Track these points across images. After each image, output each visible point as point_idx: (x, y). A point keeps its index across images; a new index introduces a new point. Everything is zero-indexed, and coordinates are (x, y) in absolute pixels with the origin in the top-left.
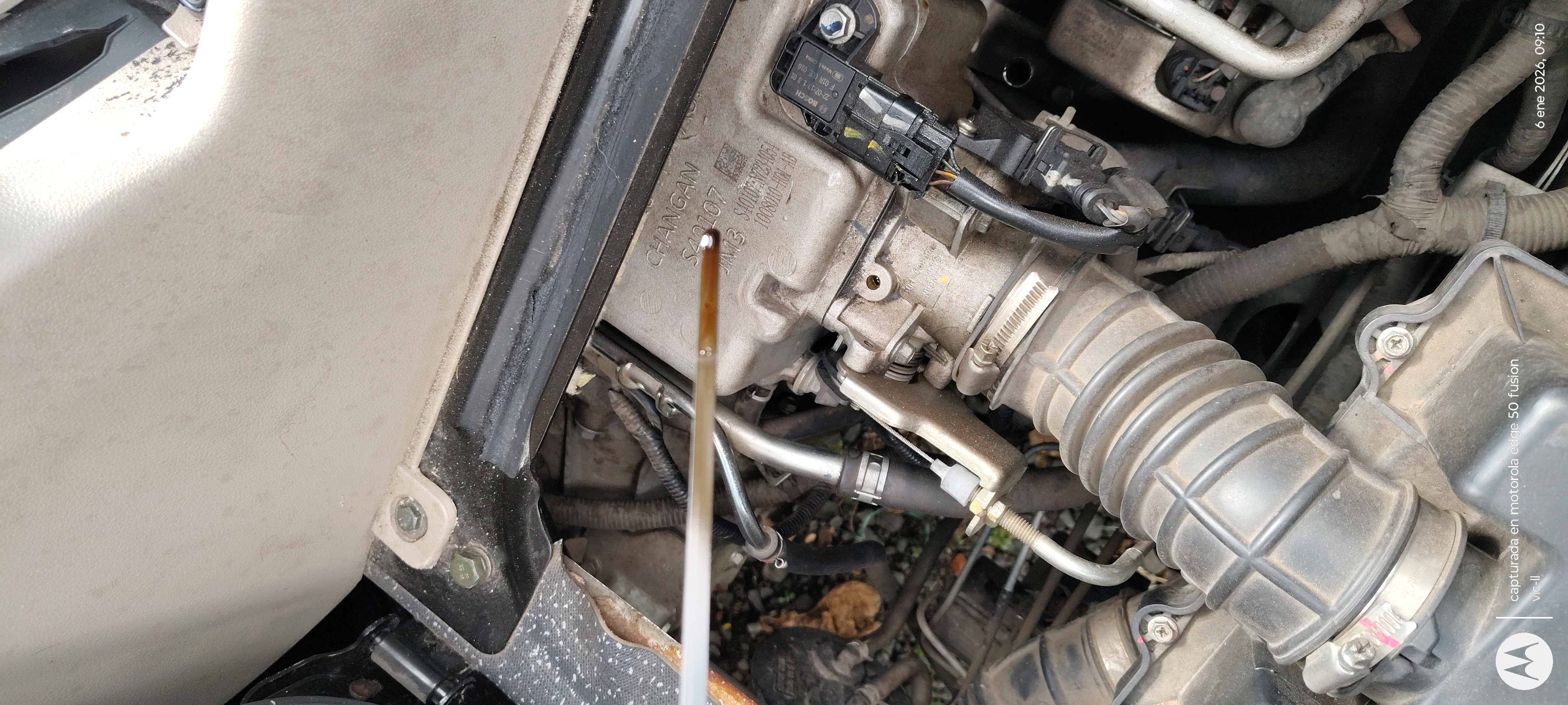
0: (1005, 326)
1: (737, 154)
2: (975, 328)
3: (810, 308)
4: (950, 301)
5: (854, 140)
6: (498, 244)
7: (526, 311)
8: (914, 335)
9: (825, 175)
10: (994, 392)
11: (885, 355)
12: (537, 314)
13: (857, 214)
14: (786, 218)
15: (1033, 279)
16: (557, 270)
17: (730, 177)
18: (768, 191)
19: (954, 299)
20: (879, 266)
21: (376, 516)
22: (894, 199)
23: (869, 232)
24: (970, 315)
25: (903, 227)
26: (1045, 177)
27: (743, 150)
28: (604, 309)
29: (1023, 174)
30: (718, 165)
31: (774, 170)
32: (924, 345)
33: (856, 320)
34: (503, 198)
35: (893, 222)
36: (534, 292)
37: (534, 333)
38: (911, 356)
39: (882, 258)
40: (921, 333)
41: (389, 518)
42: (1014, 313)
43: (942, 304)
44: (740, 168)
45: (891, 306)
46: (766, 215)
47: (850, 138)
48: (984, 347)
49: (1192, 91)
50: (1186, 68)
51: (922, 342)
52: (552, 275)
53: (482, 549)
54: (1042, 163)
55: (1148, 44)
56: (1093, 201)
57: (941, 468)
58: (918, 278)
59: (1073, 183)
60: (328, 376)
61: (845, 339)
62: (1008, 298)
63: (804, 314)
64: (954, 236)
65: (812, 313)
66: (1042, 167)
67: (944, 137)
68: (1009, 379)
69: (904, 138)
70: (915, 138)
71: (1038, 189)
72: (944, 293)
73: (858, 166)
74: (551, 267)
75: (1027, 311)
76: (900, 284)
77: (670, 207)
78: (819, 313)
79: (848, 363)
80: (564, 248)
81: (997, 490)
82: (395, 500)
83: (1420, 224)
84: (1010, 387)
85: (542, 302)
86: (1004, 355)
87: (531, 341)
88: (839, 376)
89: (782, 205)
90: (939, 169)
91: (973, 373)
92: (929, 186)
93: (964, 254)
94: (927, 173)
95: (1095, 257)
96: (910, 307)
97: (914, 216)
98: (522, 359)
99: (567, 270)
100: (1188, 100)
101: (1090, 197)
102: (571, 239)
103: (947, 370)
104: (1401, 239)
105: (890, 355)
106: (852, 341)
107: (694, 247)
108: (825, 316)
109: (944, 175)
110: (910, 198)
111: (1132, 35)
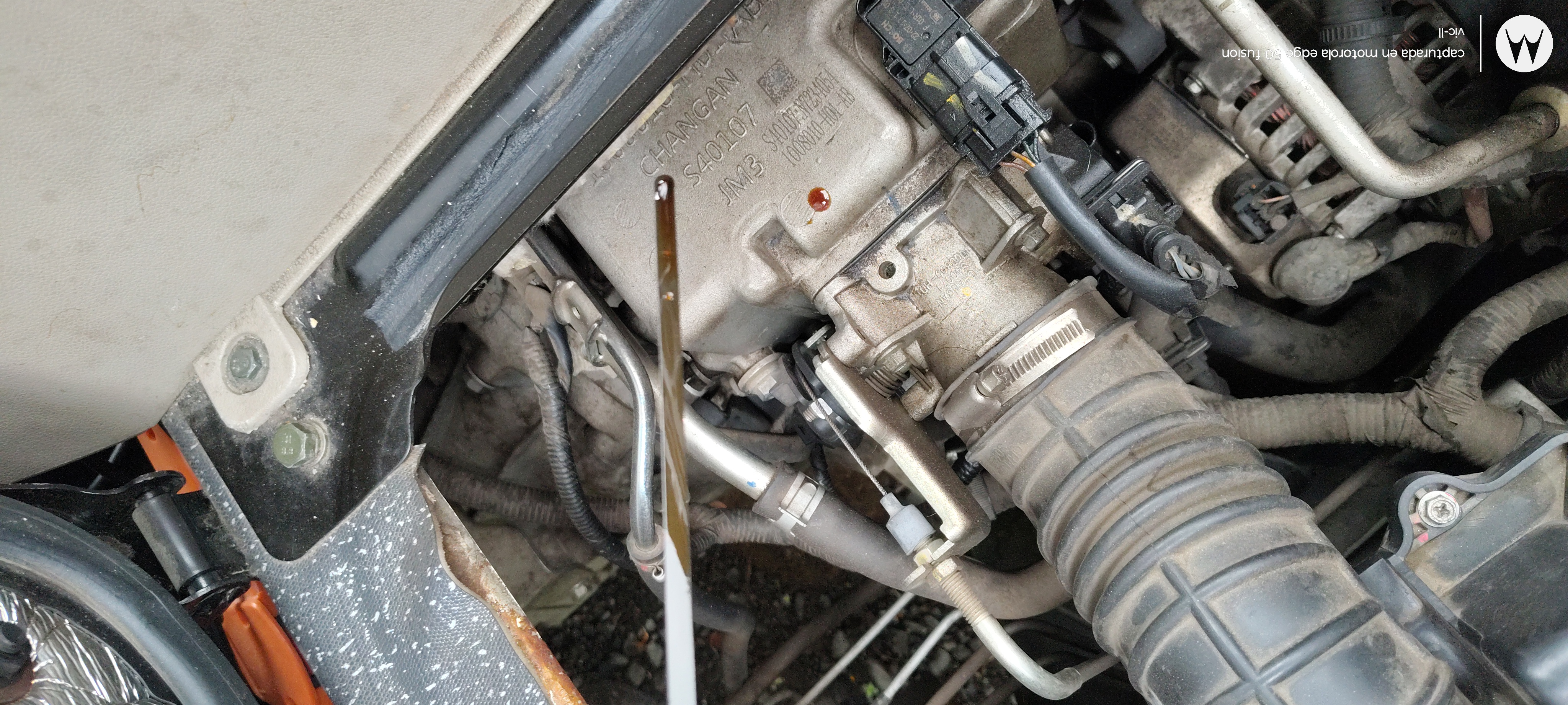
0: (1024, 359)
1: (789, 74)
2: (987, 352)
3: (807, 276)
4: (966, 317)
5: (932, 89)
7: (489, 155)
8: (907, 349)
9: (880, 124)
10: (982, 434)
11: (873, 354)
12: (503, 160)
13: (895, 187)
14: (820, 161)
15: (1070, 316)
16: (547, 117)
17: (772, 98)
18: (810, 125)
19: (971, 315)
20: (899, 254)
21: (207, 350)
22: (941, 183)
23: (903, 210)
24: (983, 338)
25: (938, 222)
26: (1117, 210)
27: (797, 72)
28: (582, 180)
29: (1092, 202)
30: (762, 81)
31: (824, 104)
32: (912, 366)
33: (853, 305)
34: (513, 17)
35: (932, 210)
36: (509, 135)
37: (491, 183)
38: (902, 364)
39: (905, 245)
40: (915, 349)
41: (221, 357)
42: (1039, 347)
43: (955, 319)
44: (786, 91)
45: (897, 303)
46: (797, 151)
47: (929, 86)
48: (997, 373)
49: (1252, 211)
50: (1254, 187)
51: (912, 362)
52: (538, 121)
53: (321, 427)
54: (1116, 195)
55: (1217, 154)
56: (1168, 246)
57: (893, 504)
58: (937, 282)
59: (1146, 223)
60: (227, 127)
61: (836, 321)
62: (1036, 328)
63: (797, 281)
64: (995, 245)
65: (807, 283)
66: (1115, 199)
67: (1035, 115)
68: (1005, 423)
69: (992, 100)
70: (1005, 104)
71: (1105, 221)
72: (962, 307)
73: (919, 130)
74: (540, 113)
75: (1054, 349)
76: (914, 283)
77: (690, 112)
78: (815, 286)
79: (831, 348)
80: (564, 96)
81: (958, 542)
82: (238, 336)
83: (1453, 418)
84: (1001, 434)
85: (514, 150)
86: (1013, 391)
87: (483, 191)
88: (816, 360)
89: (821, 144)
90: (1016, 150)
91: (972, 400)
92: (998, 166)
93: (997, 271)
94: (1006, 146)
95: (1134, 322)
96: (917, 312)
97: (956, 211)
98: (464, 210)
99: (557, 122)
100: (1246, 220)
101: (1166, 239)
102: (576, 87)
103: (930, 399)
104: (1428, 427)
105: (880, 355)
106: (844, 326)
107: (701, 165)
108: (820, 291)
109: (1020, 158)
110: (960, 188)
111: (1203, 141)
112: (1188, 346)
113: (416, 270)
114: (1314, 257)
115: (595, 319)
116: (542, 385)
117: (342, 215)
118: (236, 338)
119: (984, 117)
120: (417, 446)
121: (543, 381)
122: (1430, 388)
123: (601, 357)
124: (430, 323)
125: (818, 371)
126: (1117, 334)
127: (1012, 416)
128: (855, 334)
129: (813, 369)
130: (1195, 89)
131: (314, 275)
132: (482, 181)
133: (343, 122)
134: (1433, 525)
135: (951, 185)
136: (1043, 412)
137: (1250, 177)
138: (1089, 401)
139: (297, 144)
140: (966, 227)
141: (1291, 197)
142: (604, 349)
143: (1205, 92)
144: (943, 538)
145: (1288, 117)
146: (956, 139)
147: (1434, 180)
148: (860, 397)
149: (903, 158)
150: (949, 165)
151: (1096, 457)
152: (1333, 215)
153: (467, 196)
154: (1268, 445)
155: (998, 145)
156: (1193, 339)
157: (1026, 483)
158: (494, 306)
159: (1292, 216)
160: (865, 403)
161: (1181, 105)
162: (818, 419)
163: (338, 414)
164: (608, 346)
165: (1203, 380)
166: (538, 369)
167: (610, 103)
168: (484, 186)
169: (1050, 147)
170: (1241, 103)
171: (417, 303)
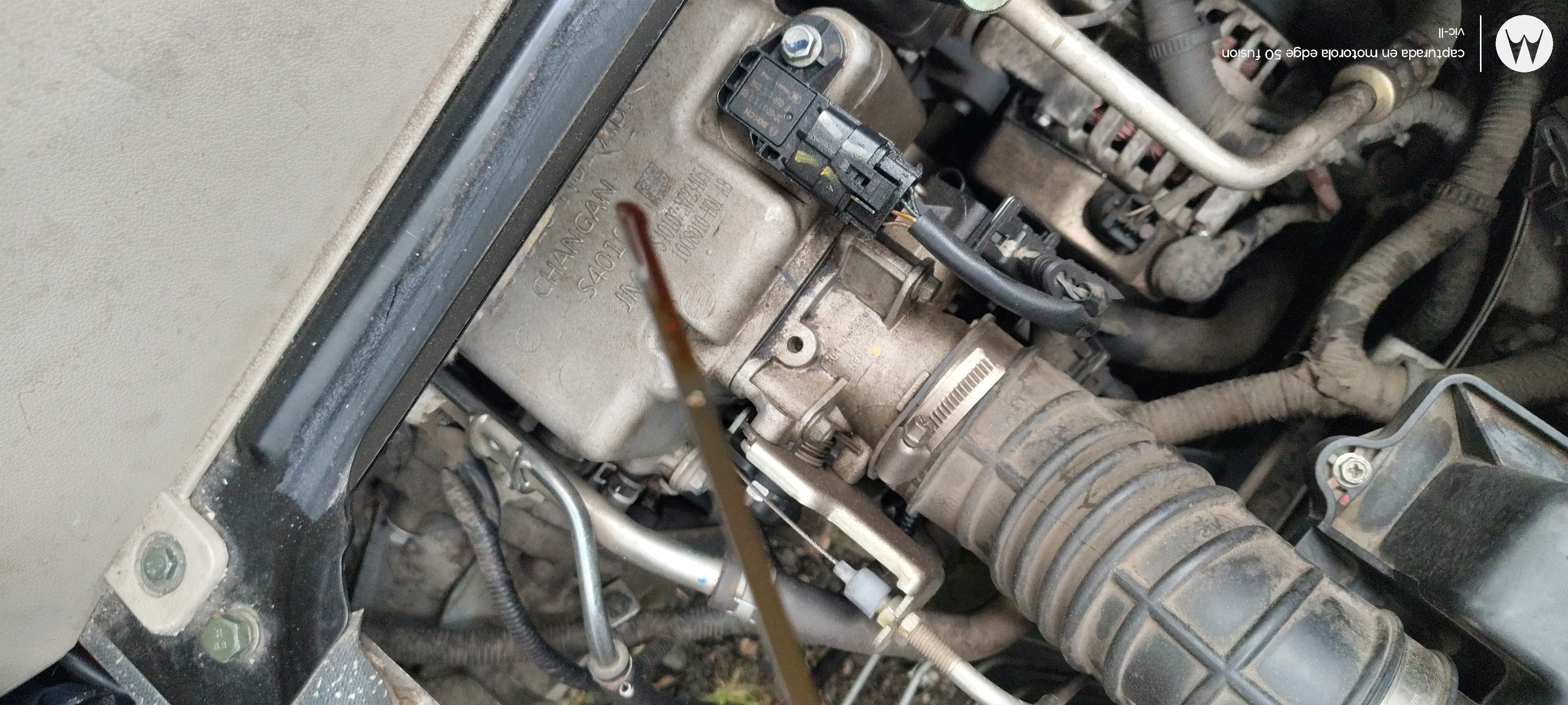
0: (942, 405)
1: (664, 175)
2: (907, 405)
3: (718, 365)
4: (879, 375)
5: (805, 166)
6: (362, 221)
7: (380, 306)
8: (829, 416)
9: (762, 207)
10: (917, 485)
11: (798, 428)
12: (395, 309)
13: (788, 263)
14: (710, 252)
15: (978, 356)
16: (433, 258)
17: (651, 201)
18: (693, 220)
19: (884, 373)
20: (804, 327)
21: (116, 557)
22: (831, 253)
23: (799, 284)
24: (900, 392)
25: (834, 290)
26: (1001, 248)
27: (672, 172)
28: (480, 315)
29: (975, 244)
30: (638, 186)
31: (704, 196)
32: (836, 432)
33: (770, 384)
34: (381, 166)
35: (827, 280)
36: (397, 283)
37: (386, 334)
38: (827, 433)
39: (807, 317)
40: (837, 415)
41: (133, 562)
42: (955, 391)
43: (869, 379)
44: (663, 192)
45: (811, 374)
46: (686, 247)
47: (801, 163)
48: (919, 422)
49: (1121, 226)
50: (1117, 202)
51: (836, 428)
52: (424, 264)
53: (250, 614)
54: (996, 234)
55: (1078, 178)
56: (1054, 273)
57: (846, 570)
58: (845, 347)
59: (1030, 254)
60: (105, 329)
61: (756, 403)
62: (948, 373)
63: (710, 371)
64: (893, 301)
65: (721, 372)
66: (997, 237)
67: (907, 173)
68: (938, 469)
69: (864, 167)
70: (877, 168)
71: (991, 259)
72: (873, 366)
73: (799, 206)
74: (425, 256)
75: (970, 390)
76: (823, 352)
77: (573, 228)
78: (728, 372)
79: (757, 430)
80: (446, 234)
81: (917, 595)
82: (148, 537)
83: (1345, 382)
84: (936, 480)
85: (405, 296)
86: (939, 436)
87: (380, 343)
88: (744, 445)
89: (708, 236)
90: (896, 209)
91: (902, 454)
92: (882, 227)
93: (899, 326)
94: (885, 207)
95: (1038, 350)
96: (832, 379)
97: (850, 276)
98: (363, 364)
99: (444, 261)
100: (1117, 234)
101: (1052, 267)
102: (457, 224)
103: (861, 460)
104: (1324, 395)
105: (805, 427)
106: (765, 406)
107: (594, 276)
108: (734, 376)
109: (902, 216)
110: (849, 254)
111: (1062, 168)
112: (1091, 361)
113: (323, 434)
114: (1185, 257)
115: (515, 448)
116: (472, 524)
117: (236, 394)
118: (145, 540)
119: (859, 183)
120: (354, 613)
121: (471, 520)
122: (1318, 357)
123: (527, 484)
124: (348, 486)
125: (749, 456)
126: (1024, 364)
127: (942, 462)
128: (777, 412)
129: (743, 455)
130: (1044, 121)
131: (216, 459)
132: (377, 333)
133: (224, 301)
134: (1350, 486)
135: (841, 253)
136: (971, 453)
137: (1112, 194)
138: (1013, 433)
139: (179, 331)
140: (862, 288)
141: (1153, 207)
142: (528, 475)
143: (1054, 123)
144: (902, 595)
145: (1133, 133)
146: (837, 209)
147: (1280, 168)
148: (793, 472)
149: (790, 236)
150: (836, 234)
151: (1030, 486)
152: (1193, 215)
153: (365, 350)
154: (1182, 440)
155: (878, 207)
156: (1094, 354)
157: (970, 524)
158: (405, 454)
159: (1158, 223)
160: (800, 478)
161: (1035, 139)
162: (755, 502)
163: (266, 597)
164: (533, 472)
165: (1110, 391)
166: (464, 509)
167: (494, 233)
168: (380, 338)
169: (925, 199)
170: (1088, 128)
171: (330, 467)
